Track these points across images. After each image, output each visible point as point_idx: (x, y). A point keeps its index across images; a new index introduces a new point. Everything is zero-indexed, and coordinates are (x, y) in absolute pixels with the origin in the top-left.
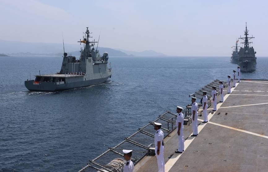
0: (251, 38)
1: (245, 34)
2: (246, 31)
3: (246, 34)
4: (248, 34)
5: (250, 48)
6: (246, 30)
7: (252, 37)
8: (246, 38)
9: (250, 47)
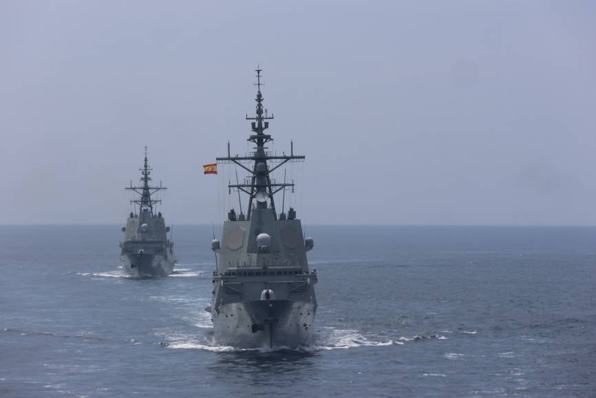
0: (287, 158)
1: (252, 138)
2: (260, 119)
3: (260, 138)
4: (268, 137)
5: (283, 215)
6: (259, 112)
7: (289, 155)
8: (261, 158)
9: (278, 212)
